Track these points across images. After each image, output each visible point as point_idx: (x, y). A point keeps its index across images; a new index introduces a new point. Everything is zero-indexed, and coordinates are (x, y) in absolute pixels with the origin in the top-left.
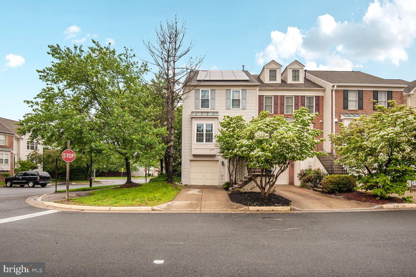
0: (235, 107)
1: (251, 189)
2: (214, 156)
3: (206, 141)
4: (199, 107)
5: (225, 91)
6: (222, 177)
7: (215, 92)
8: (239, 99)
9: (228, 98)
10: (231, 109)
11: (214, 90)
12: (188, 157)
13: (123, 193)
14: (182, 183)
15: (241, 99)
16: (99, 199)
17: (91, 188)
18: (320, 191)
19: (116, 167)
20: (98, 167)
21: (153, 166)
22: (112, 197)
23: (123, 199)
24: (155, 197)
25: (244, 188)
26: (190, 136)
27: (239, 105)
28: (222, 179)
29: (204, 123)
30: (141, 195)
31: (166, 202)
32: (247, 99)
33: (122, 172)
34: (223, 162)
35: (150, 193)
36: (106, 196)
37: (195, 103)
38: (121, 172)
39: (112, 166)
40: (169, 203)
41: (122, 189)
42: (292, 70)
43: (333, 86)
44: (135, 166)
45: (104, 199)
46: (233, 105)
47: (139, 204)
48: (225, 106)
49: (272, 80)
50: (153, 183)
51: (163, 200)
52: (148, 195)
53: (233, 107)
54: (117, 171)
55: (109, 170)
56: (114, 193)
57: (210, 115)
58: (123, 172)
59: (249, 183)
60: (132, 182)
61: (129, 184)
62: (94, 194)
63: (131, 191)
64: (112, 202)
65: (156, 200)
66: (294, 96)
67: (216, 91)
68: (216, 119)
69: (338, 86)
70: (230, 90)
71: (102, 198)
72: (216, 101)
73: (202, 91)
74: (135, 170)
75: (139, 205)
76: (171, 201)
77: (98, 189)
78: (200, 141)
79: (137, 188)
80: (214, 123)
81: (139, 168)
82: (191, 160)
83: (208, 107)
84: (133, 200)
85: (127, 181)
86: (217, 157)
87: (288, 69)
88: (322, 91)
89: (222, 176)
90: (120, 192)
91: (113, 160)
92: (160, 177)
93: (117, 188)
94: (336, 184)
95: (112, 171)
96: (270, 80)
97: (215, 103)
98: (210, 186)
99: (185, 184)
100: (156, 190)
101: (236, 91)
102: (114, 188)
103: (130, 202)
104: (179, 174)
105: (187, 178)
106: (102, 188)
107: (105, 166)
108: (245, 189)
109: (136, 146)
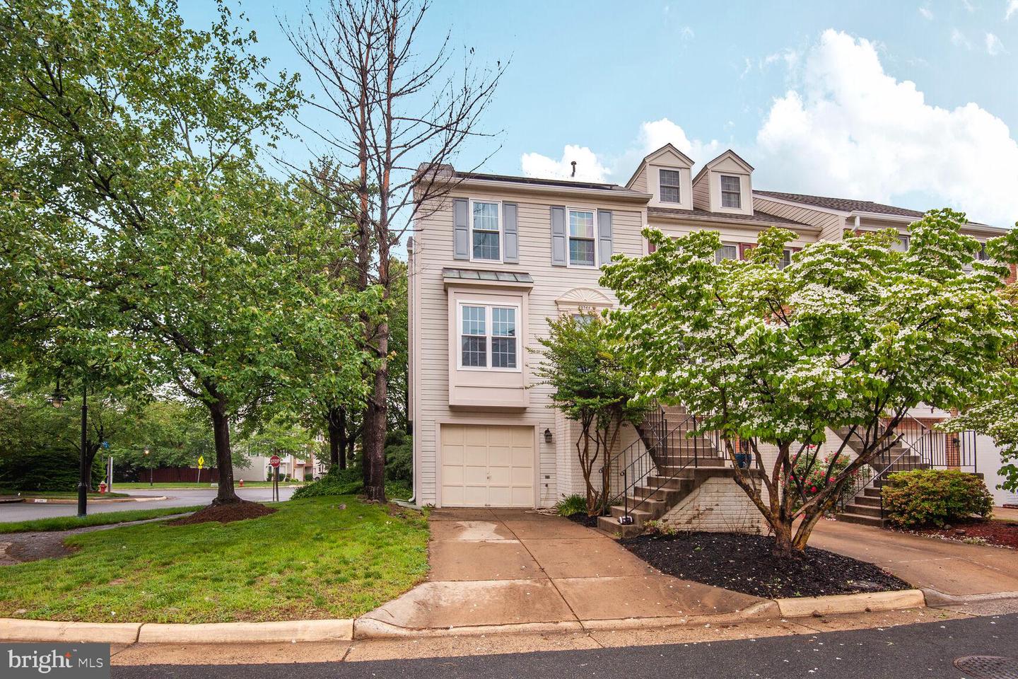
0: (582, 262)
1: (689, 522)
2: (519, 411)
3: (495, 364)
4: (468, 253)
5: (548, 212)
6: (547, 481)
7: (516, 212)
8: (589, 237)
9: (557, 234)
10: (569, 265)
11: (515, 205)
12: (433, 413)
13: (205, 544)
14: (415, 500)
15: (596, 237)
16: (92, 578)
17: (81, 520)
18: (875, 521)
19: (180, 455)
20: (127, 455)
21: (290, 452)
22: (155, 566)
23: (205, 578)
24: (346, 563)
25: (665, 517)
26: (441, 347)
27: (591, 258)
28: (547, 486)
29: (489, 303)
30: (280, 553)
31: (404, 589)
32: (615, 241)
33: (200, 467)
34: (547, 431)
35: (318, 543)
36: (129, 558)
37: (455, 242)
38: (198, 469)
39: (168, 451)
40: (421, 591)
41: (199, 526)
42: (720, 175)
43: (851, 220)
44: (238, 452)
45: (116, 577)
46: (573, 256)
47: (286, 603)
48: (549, 255)
49: (669, 200)
50: (313, 502)
51: (387, 577)
52: (312, 552)
53: (574, 261)
54: (186, 467)
55: (161, 462)
56: (166, 546)
57: (507, 280)
58: (203, 470)
59: (683, 498)
60: (237, 500)
61: (226, 506)
62: (81, 547)
63: (235, 536)
64: (150, 597)
65: (355, 577)
66: (739, 243)
67: (520, 210)
68: (525, 295)
69: (863, 221)
70: (563, 208)
71: (104, 572)
72: (520, 239)
73: (477, 204)
74: (238, 464)
75: (287, 613)
76: (423, 582)
77: (108, 523)
78: (474, 364)
79: (261, 523)
80: (519, 305)
81: (249, 458)
82: (443, 426)
83: (496, 256)
84: (251, 583)
85: (220, 494)
86: (527, 415)
87: (710, 172)
88: (811, 235)
89: (547, 477)
90: (191, 539)
91: (170, 431)
92: (330, 480)
93: (179, 519)
94: (942, 498)
95: (169, 467)
96: (663, 199)
97: (517, 245)
98: (509, 509)
99: (424, 503)
100: (337, 529)
101: (581, 214)
102: (169, 522)
103: (239, 597)
104: (395, 470)
105: (433, 486)
106: (123, 521)
107: (147, 452)
108: (669, 522)
109: (259, 353)
